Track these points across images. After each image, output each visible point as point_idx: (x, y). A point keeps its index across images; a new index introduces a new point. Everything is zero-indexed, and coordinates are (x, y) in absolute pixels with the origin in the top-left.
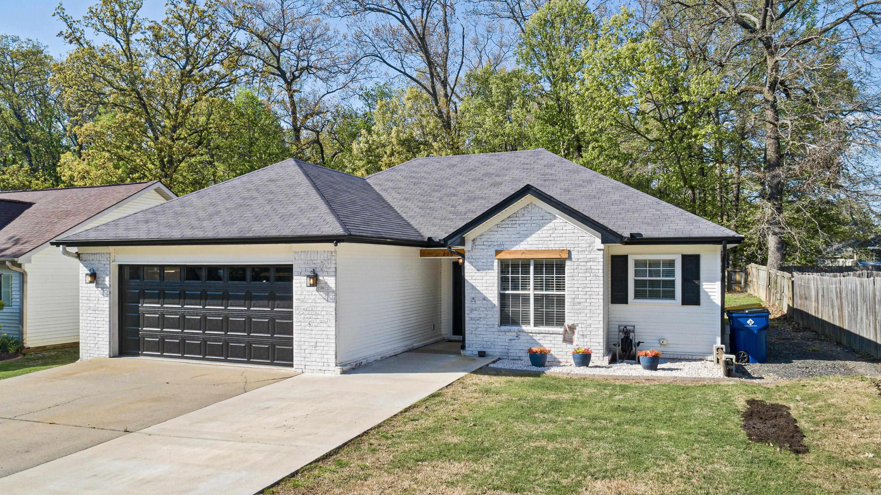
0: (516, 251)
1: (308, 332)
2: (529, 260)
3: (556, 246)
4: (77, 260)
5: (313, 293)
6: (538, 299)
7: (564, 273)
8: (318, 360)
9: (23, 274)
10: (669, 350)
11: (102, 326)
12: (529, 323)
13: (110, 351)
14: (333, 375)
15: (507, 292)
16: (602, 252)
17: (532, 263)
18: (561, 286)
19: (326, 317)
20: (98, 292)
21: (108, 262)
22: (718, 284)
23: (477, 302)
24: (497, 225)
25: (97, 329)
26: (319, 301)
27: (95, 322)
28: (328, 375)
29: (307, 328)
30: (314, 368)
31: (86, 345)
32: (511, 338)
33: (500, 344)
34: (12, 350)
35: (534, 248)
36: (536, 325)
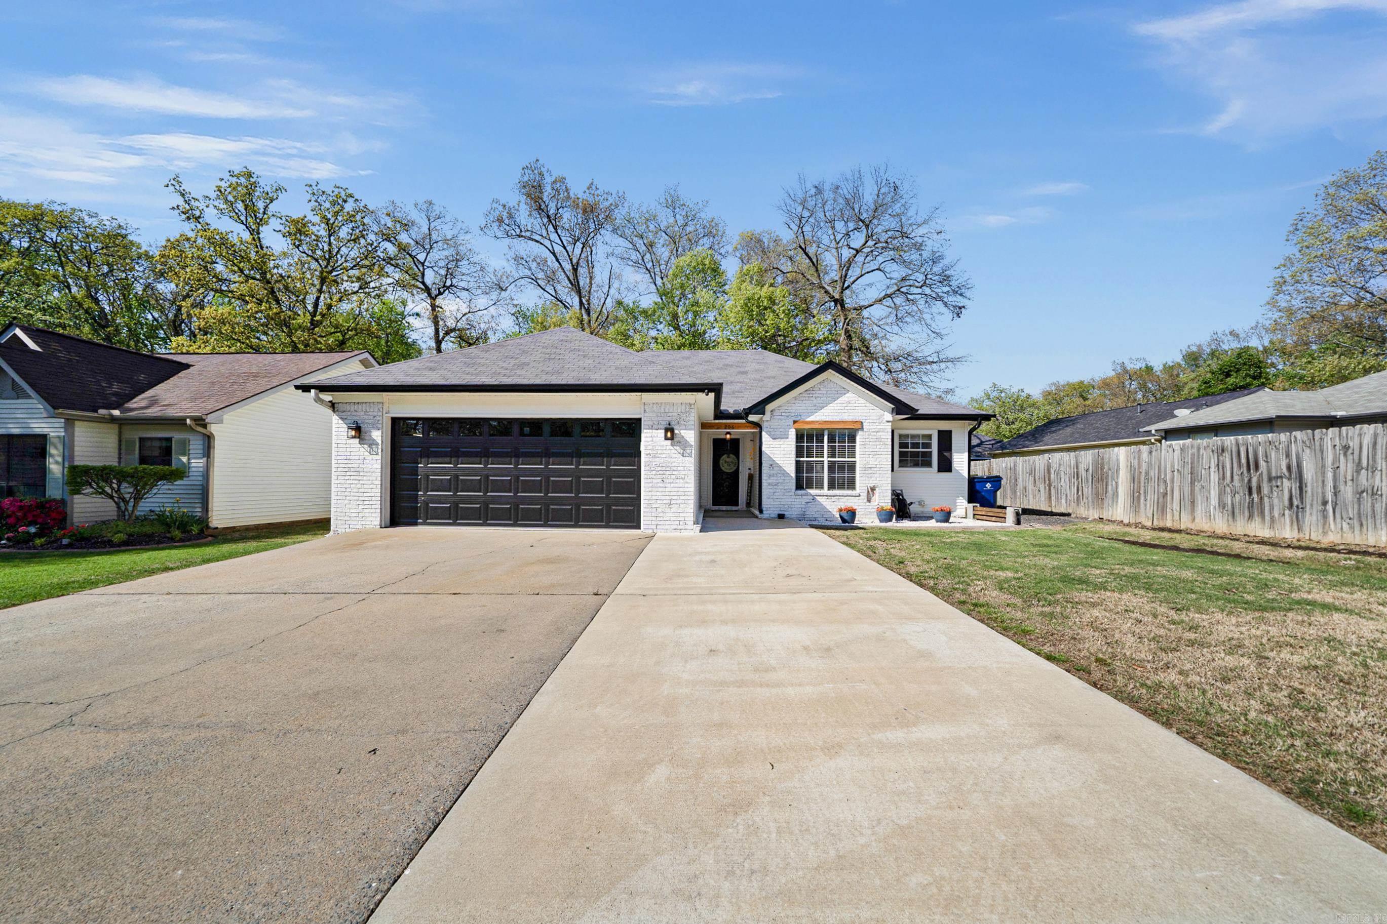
0: (813, 422)
1: (660, 489)
2: (823, 430)
3: (850, 418)
4: (330, 411)
5: (668, 448)
6: (832, 466)
7: (855, 442)
8: (672, 519)
9: (209, 437)
10: (926, 510)
11: (369, 490)
12: (822, 488)
13: (381, 521)
14: (692, 533)
15: (802, 459)
16: (890, 424)
17: (826, 433)
18: (852, 454)
19: (684, 473)
20: (363, 450)
21: (380, 414)
22: (966, 454)
23: (775, 469)
24: (795, 398)
25: (361, 494)
26: (674, 456)
27: (358, 486)
28: (685, 534)
29: (661, 485)
30: (667, 527)
31: (343, 514)
32: (808, 501)
33: (797, 506)
34: (195, 529)
35: (827, 419)
36: (829, 489)
